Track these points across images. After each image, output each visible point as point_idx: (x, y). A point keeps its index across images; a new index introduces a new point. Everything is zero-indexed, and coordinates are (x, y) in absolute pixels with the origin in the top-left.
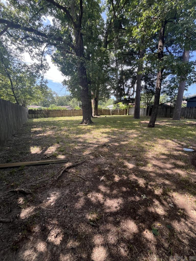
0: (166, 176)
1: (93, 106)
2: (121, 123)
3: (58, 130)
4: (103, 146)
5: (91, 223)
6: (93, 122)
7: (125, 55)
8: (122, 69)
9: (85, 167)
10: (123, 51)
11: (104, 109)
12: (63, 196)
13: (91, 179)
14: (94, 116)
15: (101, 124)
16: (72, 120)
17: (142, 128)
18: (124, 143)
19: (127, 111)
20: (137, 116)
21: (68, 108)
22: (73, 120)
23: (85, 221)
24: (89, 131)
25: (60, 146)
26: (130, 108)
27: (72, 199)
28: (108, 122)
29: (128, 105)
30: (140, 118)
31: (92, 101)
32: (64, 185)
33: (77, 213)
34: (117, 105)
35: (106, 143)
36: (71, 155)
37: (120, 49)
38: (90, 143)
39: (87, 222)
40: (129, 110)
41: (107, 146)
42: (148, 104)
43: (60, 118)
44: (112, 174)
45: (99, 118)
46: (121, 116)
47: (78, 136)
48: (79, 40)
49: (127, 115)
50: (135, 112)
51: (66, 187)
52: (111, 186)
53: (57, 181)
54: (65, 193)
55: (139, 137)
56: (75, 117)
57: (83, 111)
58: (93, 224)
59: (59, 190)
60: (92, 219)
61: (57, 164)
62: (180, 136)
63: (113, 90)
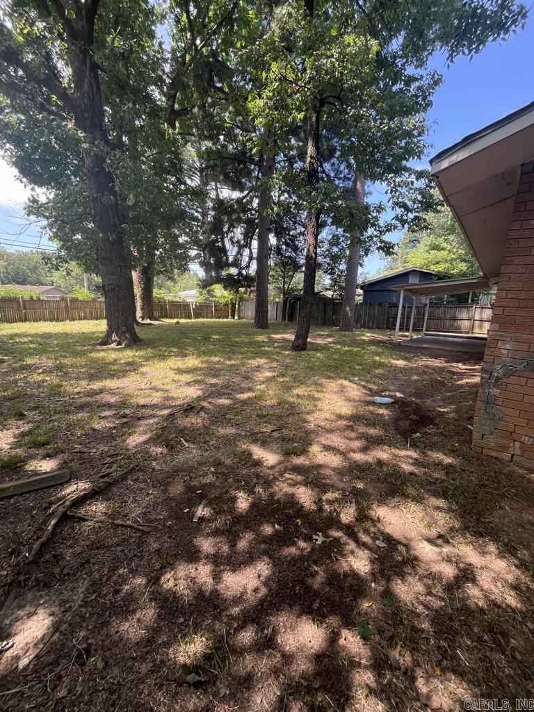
0: (355, 471)
1: (138, 291)
2: (223, 341)
3: (15, 371)
4: (186, 410)
5: (191, 678)
6: (140, 340)
7: (226, 160)
8: (217, 195)
9: (136, 486)
10: (219, 147)
11: (172, 302)
12: (68, 614)
13: (164, 525)
14: (143, 320)
15: (168, 345)
16: (67, 335)
17: (279, 353)
18: (242, 395)
19: (235, 308)
20: (261, 321)
21: (47, 292)
22: (69, 332)
23: (168, 680)
24: (133, 367)
25: (31, 426)
26: (241, 299)
27: (107, 614)
28: (186, 338)
29: (237, 292)
30: (270, 327)
31: (135, 275)
32: (66, 571)
33: (134, 659)
34: (209, 291)
35: (194, 400)
36: (80, 452)
37: (211, 140)
38: (143, 406)
39: (175, 680)
40: (239, 305)
41: (197, 411)
42: (285, 292)
43: (15, 325)
44: (227, 491)
45: (159, 327)
46: (221, 320)
47: (96, 385)
48: (86, 81)
49: (236, 318)
50: (256, 311)
51: (75, 575)
52: (229, 531)
53: (35, 562)
54: (75, 598)
55: (278, 377)
56: (76, 322)
57: (109, 305)
58: (198, 678)
59: (47, 595)
60: (189, 662)
61: (27, 495)
62: (362, 369)
63: (195, 249)
